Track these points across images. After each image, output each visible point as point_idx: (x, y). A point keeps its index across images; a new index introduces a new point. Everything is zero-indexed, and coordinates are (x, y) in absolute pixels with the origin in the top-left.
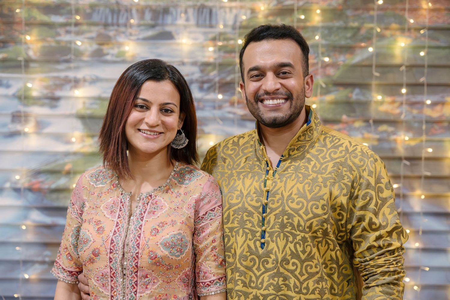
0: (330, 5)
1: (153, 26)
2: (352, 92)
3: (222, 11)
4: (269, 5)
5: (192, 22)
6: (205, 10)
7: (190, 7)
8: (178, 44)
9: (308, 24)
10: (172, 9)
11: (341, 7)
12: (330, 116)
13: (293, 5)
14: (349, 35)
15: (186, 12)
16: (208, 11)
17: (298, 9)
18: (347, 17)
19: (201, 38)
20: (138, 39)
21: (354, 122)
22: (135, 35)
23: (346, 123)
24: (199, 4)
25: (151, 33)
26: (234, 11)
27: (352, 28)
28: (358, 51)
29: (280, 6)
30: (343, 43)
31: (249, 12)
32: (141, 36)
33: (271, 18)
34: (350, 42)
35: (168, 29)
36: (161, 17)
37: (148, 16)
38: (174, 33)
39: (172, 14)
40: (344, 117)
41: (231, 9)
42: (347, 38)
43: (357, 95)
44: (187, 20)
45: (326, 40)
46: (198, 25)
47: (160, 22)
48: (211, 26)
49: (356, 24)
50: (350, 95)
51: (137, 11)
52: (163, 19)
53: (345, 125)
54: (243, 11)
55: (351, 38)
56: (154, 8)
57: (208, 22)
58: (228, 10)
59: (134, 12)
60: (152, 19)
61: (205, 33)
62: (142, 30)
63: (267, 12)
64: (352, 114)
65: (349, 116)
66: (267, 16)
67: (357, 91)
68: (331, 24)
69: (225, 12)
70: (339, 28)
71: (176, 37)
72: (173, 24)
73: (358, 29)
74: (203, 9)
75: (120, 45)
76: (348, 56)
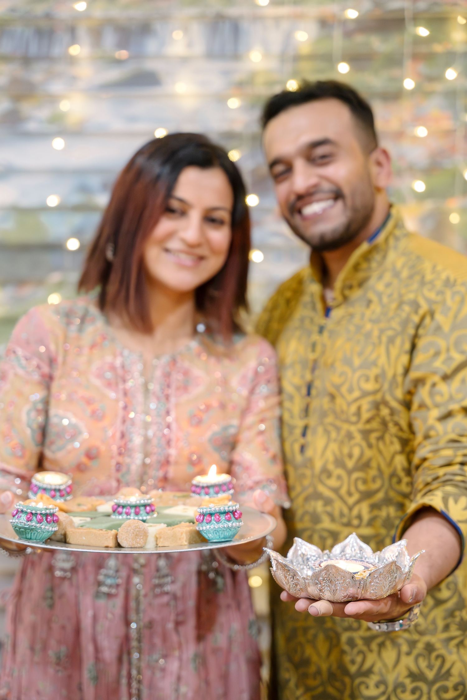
3: (258, 25)
5: (199, 46)
6: (223, 25)
7: (193, 18)
8: (170, 96)
9: (438, 48)
13: (403, 10)
16: (232, 26)
17: (415, 19)
25: (114, 74)
26: (284, 26)
29: (378, 13)
31: (314, 25)
37: (109, 40)
38: (161, 75)
54: (302, 24)
57: (229, 48)
58: (271, 23)
59: (82, 32)
69: (266, 29)
72: (158, 56)
75: (53, 99)
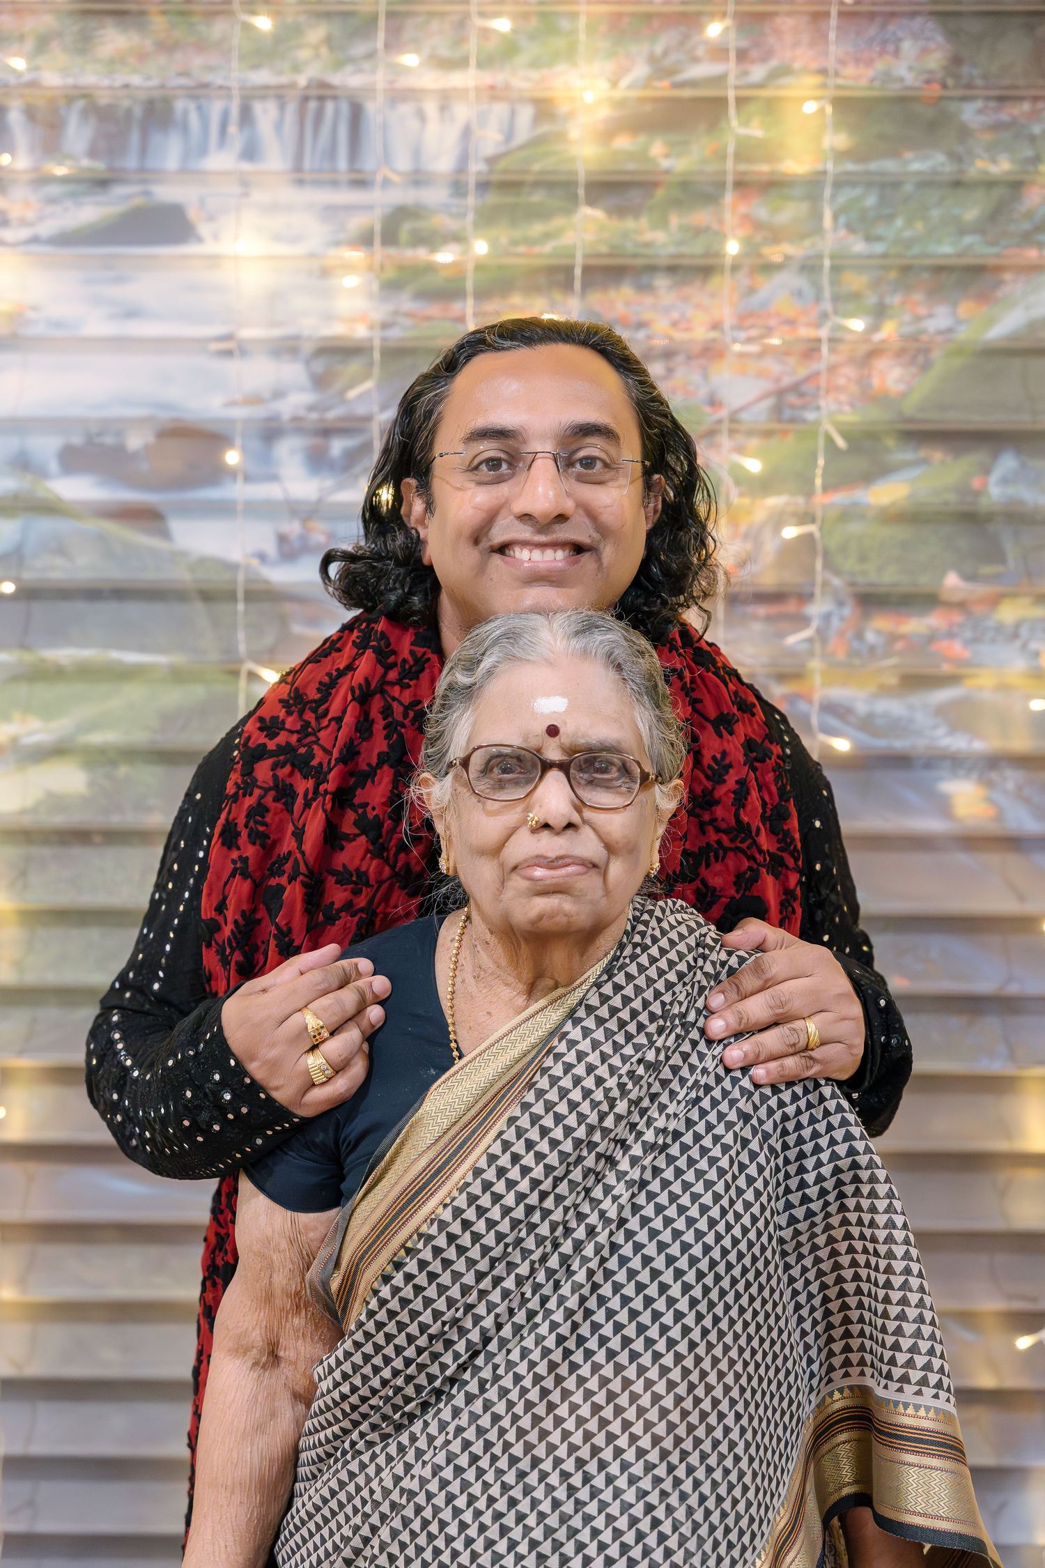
0: (887, 77)
1: (102, 183)
2: (987, 471)
3: (406, 109)
4: (614, 84)
5: (276, 159)
6: (330, 107)
7: (263, 92)
8: (214, 260)
10: (179, 105)
11: (936, 90)
12: (888, 577)
13: (720, 80)
14: (971, 214)
15: (246, 116)
16: (345, 108)
17: (741, 101)
18: (964, 132)
19: (316, 233)
20: (35, 240)
21: (995, 601)
22: (23, 223)
23: (962, 606)
24: (302, 80)
25: (89, 212)
26: (462, 112)
27: (990, 184)
28: (1013, 285)
29: (662, 88)
30: (946, 249)
31: (526, 114)
32: (47, 228)
33: (623, 143)
34: (978, 248)
35: (166, 193)
36: (135, 138)
37: (77, 135)
38: (192, 214)
39: (185, 128)
40: (952, 580)
41: (446, 99)
42: (962, 231)
43: (1005, 481)
44: (251, 152)
45: (869, 239)
46: (299, 176)
47: (131, 162)
48: (360, 182)
49: (1003, 166)
50: (976, 483)
51: (30, 114)
52: (144, 151)
53: (958, 618)
54: (500, 110)
55: (979, 228)
56: (103, 101)
57: (343, 164)
58: (431, 107)
59: (15, 118)
60: (93, 153)
61: (330, 212)
62: (51, 201)
63: (605, 112)
64: (987, 570)
65: (970, 577)
66: (609, 132)
67: (1008, 462)
68: (890, 165)
69: (421, 116)
70: (927, 183)
71: (204, 229)
72: (187, 172)
73: (1016, 186)
74: (321, 99)
76: (966, 308)
